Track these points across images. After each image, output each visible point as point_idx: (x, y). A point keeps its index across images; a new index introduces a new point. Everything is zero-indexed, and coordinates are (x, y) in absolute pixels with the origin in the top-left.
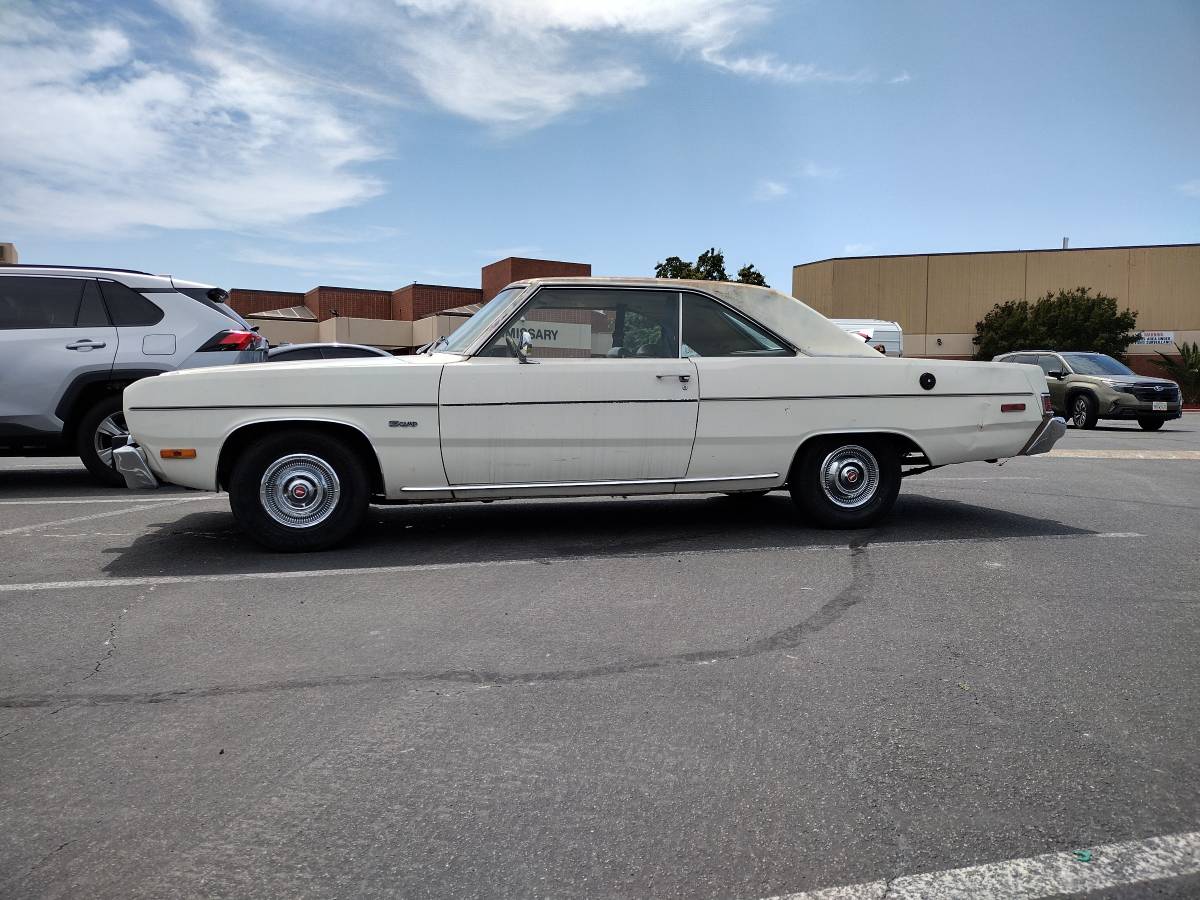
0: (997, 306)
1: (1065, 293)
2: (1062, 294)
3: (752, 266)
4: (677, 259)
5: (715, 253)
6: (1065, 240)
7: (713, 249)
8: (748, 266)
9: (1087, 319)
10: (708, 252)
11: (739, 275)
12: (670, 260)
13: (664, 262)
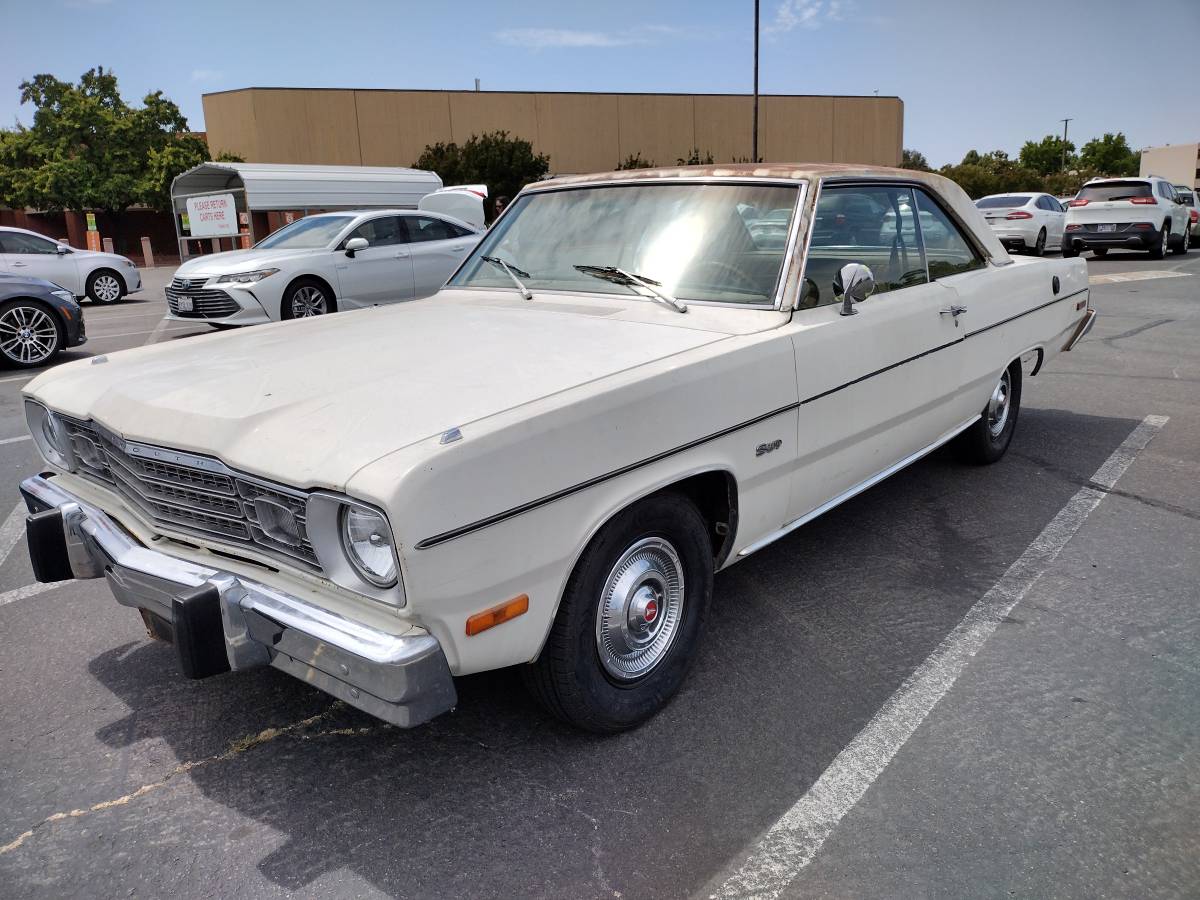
0: (428, 147)
1: (488, 136)
2: (484, 136)
3: (160, 93)
4: (50, 77)
5: (105, 73)
6: (477, 82)
7: (101, 69)
8: (154, 92)
9: (510, 163)
10: (93, 70)
11: (145, 102)
12: (39, 79)
13: (32, 81)
